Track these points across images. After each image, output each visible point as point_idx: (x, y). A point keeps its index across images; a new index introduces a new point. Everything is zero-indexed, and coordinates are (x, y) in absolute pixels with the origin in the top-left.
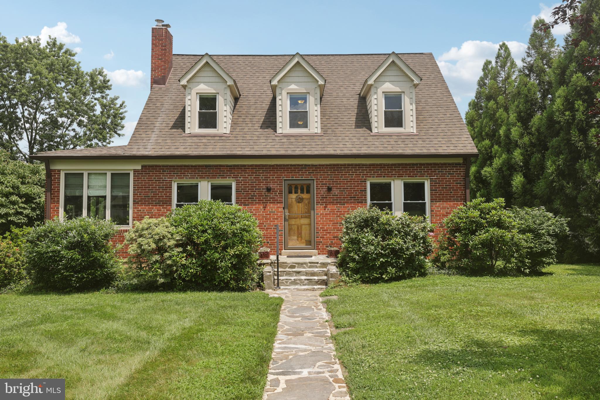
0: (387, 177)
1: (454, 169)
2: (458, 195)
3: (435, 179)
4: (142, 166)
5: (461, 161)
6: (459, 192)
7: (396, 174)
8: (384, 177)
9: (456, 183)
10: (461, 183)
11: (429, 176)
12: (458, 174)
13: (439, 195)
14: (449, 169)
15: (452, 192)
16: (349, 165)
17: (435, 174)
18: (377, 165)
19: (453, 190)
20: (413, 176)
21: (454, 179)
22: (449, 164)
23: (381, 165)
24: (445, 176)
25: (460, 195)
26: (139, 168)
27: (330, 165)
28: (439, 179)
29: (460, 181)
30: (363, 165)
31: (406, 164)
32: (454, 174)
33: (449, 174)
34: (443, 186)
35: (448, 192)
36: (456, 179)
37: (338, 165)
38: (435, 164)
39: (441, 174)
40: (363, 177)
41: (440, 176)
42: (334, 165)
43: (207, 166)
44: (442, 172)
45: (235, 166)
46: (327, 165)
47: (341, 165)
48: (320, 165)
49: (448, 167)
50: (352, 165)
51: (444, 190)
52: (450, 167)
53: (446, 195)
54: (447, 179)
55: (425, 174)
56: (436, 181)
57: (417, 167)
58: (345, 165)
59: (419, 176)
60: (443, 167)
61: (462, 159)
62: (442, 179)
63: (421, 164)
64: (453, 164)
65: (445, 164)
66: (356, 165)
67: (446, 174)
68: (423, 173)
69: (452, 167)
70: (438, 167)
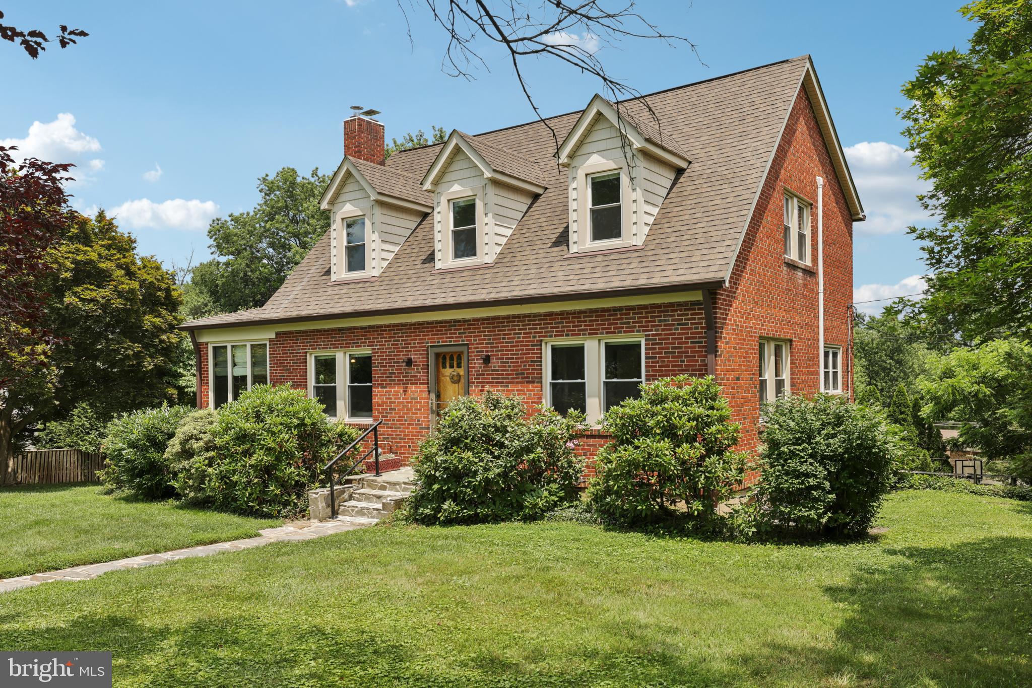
0: (572, 335)
1: (688, 314)
2: (695, 366)
3: (653, 335)
4: (277, 334)
5: (698, 296)
6: (697, 361)
7: (586, 330)
8: (567, 335)
9: (692, 343)
10: (701, 342)
11: (643, 331)
12: (696, 323)
13: (660, 366)
14: (678, 315)
15: (683, 361)
16: (514, 317)
17: (652, 326)
18: (557, 314)
19: (685, 357)
20: (614, 333)
21: (687, 333)
22: (679, 304)
23: (562, 313)
24: (671, 330)
25: (699, 365)
26: (273, 336)
27: (488, 319)
28: (661, 335)
29: (700, 338)
30: (536, 315)
31: (603, 310)
32: (687, 324)
33: (678, 324)
34: (668, 348)
35: (677, 361)
36: (692, 333)
37: (498, 318)
38: (653, 306)
39: (665, 325)
40: (535, 337)
41: (663, 330)
42: (494, 318)
43: (341, 330)
44: (665, 321)
45: (370, 327)
46: (483, 319)
47: (504, 318)
48: (474, 320)
49: (676, 311)
50: (518, 316)
51: (668, 357)
52: (681, 310)
53: (673, 366)
54: (674, 334)
55: (635, 327)
56: (655, 340)
57: (621, 314)
58: (508, 317)
59: (625, 332)
60: (668, 311)
61: (700, 292)
62: (665, 335)
63: (629, 308)
64: (686, 304)
65: (671, 305)
66: (525, 316)
67: (674, 325)
68: (631, 324)
69: (686, 310)
70: (659, 312)
